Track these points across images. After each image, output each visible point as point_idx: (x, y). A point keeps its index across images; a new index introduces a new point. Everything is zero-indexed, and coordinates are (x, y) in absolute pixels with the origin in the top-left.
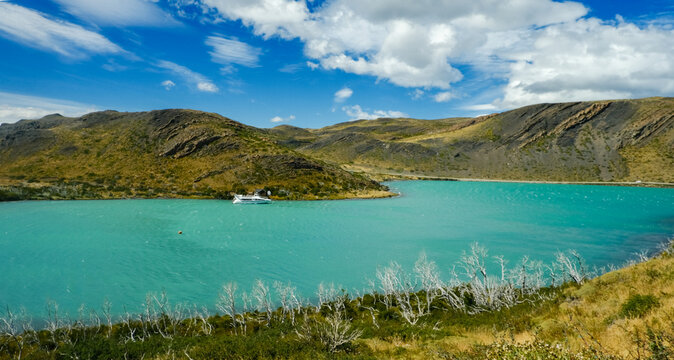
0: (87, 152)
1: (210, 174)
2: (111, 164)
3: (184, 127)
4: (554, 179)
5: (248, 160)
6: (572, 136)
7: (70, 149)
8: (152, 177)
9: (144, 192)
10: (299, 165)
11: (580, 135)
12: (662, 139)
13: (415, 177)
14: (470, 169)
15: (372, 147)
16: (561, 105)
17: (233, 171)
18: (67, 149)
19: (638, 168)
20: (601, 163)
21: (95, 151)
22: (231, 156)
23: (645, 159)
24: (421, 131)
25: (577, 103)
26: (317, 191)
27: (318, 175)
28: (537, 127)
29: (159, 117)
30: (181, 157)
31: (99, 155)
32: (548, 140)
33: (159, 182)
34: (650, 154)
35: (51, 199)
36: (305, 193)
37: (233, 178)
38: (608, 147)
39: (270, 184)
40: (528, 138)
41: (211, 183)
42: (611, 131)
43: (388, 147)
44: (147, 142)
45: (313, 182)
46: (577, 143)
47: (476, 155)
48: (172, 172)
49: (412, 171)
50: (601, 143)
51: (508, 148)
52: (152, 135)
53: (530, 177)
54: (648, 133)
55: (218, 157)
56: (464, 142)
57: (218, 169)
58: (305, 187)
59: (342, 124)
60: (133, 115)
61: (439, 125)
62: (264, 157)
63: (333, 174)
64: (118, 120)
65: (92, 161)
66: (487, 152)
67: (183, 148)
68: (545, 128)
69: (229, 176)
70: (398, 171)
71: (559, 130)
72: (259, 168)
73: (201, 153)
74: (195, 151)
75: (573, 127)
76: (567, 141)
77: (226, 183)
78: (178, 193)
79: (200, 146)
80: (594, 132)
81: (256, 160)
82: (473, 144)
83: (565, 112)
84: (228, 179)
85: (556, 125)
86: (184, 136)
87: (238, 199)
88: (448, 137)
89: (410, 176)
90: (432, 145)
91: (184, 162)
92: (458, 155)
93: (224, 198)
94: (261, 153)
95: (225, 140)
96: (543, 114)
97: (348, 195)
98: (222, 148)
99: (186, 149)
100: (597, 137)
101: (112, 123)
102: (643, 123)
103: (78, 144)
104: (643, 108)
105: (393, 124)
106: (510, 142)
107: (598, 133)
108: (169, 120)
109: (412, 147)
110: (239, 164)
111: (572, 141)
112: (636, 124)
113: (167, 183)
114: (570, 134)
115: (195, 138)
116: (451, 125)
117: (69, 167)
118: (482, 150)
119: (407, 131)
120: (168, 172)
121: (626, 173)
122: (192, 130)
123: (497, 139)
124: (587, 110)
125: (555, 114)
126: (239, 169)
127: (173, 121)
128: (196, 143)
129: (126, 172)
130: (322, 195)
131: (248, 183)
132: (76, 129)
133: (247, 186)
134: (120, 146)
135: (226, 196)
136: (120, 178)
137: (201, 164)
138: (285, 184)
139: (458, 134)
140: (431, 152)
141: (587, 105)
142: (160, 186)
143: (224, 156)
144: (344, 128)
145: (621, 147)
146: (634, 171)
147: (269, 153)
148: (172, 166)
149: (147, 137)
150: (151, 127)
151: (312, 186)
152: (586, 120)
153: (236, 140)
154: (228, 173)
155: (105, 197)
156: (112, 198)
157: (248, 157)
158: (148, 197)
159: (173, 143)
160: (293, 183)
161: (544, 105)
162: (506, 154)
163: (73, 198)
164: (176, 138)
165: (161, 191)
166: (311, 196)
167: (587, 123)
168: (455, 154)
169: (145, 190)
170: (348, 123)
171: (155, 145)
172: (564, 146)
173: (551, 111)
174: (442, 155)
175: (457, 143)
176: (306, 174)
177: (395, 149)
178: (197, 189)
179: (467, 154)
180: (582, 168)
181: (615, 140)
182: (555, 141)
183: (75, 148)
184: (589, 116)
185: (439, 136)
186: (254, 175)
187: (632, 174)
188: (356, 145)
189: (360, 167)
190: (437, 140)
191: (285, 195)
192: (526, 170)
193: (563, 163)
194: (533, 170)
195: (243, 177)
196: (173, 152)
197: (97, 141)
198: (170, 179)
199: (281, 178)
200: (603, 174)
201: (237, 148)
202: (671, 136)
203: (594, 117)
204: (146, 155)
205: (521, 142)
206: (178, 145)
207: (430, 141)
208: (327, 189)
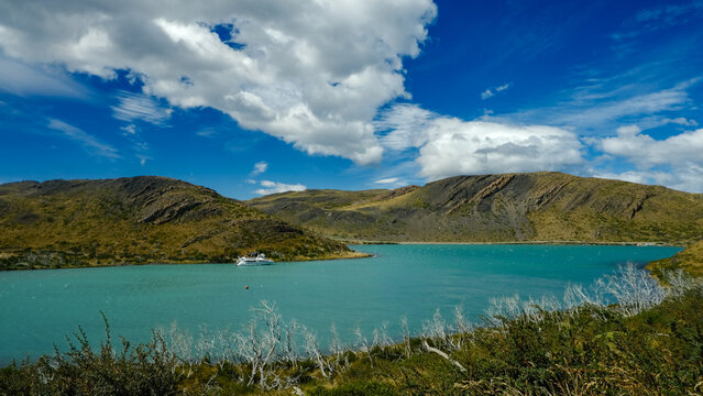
0: (50, 220)
1: (197, 240)
2: (84, 232)
3: (162, 193)
4: (479, 240)
5: (234, 225)
6: (488, 203)
7: (29, 217)
8: (135, 244)
9: (130, 258)
10: (282, 228)
11: (495, 203)
12: (557, 204)
13: (361, 242)
14: (407, 234)
15: (314, 216)
16: (477, 177)
17: (222, 235)
18: (26, 217)
19: (543, 229)
20: (515, 226)
21: (60, 219)
22: (215, 221)
23: (547, 222)
24: (348, 203)
25: (489, 176)
26: (304, 252)
27: (301, 238)
28: (460, 195)
29: (129, 184)
30: (161, 223)
31: (66, 223)
32: (470, 207)
33: (145, 248)
34: (551, 218)
35: (34, 269)
36: (295, 254)
37: (223, 243)
38: (518, 213)
39: (260, 247)
40: (453, 205)
41: (201, 248)
42: (518, 198)
44: (122, 209)
45: (299, 245)
46: (494, 209)
47: (412, 220)
48: (155, 238)
49: (356, 237)
50: (513, 209)
51: (437, 215)
52: (126, 202)
53: (459, 240)
54: (547, 200)
55: (202, 222)
57: (205, 234)
58: (294, 249)
60: (96, 182)
61: (363, 196)
62: (250, 222)
63: (312, 238)
64: (81, 188)
65: (59, 229)
66: (420, 218)
67: (163, 214)
68: (466, 196)
69: (218, 240)
70: (343, 237)
71: (477, 198)
72: (246, 232)
73: (182, 218)
74: (176, 217)
75: (488, 196)
76: (485, 208)
77: (216, 247)
78: (169, 259)
79: (182, 212)
80: (506, 200)
81: (242, 225)
82: (407, 211)
83: (482, 183)
84: (217, 244)
85: (475, 193)
86: (164, 201)
87: (242, 261)
88: (384, 205)
89: (355, 241)
90: (370, 213)
91: (167, 228)
92: (395, 221)
93: (220, 262)
94: (246, 218)
95: (206, 206)
96: (463, 184)
98: (205, 214)
99: (167, 215)
100: (508, 204)
101: (75, 190)
102: (543, 192)
103: (38, 212)
104: (539, 180)
105: (322, 195)
106: (438, 209)
107: (509, 201)
108: (145, 187)
109: (353, 214)
110: (224, 229)
111: (489, 208)
112: (536, 193)
113: (153, 249)
114: (485, 202)
115: (175, 205)
116: (374, 196)
117: (32, 236)
118: (416, 216)
119: (334, 201)
120: (151, 239)
121: (535, 234)
122: (171, 197)
123: (427, 206)
124: (498, 181)
125: (473, 185)
126: (226, 234)
127: (148, 188)
128: (177, 209)
129: (103, 239)
130: (312, 256)
131: (240, 247)
132: (31, 197)
133: (239, 250)
134: (89, 214)
135: (222, 260)
136: (99, 245)
137: (185, 229)
138: (274, 247)
139: (393, 202)
140: (370, 219)
141: (497, 177)
142: (146, 252)
143: (208, 221)
145: (528, 212)
146: (542, 233)
147: (253, 217)
148: (154, 233)
149: (121, 204)
150: (123, 194)
151: (299, 249)
152: (497, 190)
153: (215, 206)
154: (216, 238)
155: (93, 264)
156: (100, 265)
157: (234, 221)
158: (138, 263)
159: (153, 210)
160: (282, 245)
161: (462, 177)
162: (436, 220)
163: (58, 267)
164: (154, 205)
165: (150, 257)
166: (301, 257)
167: (499, 193)
168: (392, 220)
169: (133, 256)
171: (130, 212)
172: (483, 212)
173: (470, 182)
174: (380, 222)
175: (392, 211)
176: (290, 237)
177: (337, 216)
178: (187, 254)
179: (403, 220)
180: (500, 230)
181: (522, 207)
182: (475, 207)
183: (36, 217)
184: (500, 186)
185: (374, 204)
186: (243, 239)
187: (540, 235)
188: (300, 214)
189: (328, 234)
190: (374, 208)
191: (278, 257)
192: (455, 233)
193: (485, 226)
194: (460, 233)
195: (232, 241)
196: (152, 219)
197: (61, 209)
198: (155, 245)
199: (269, 242)
200: (518, 235)
201: (220, 213)
202: (564, 203)
203: (503, 187)
204: (122, 221)
205: (448, 209)
206: (158, 212)
207: (368, 209)
208: (313, 251)
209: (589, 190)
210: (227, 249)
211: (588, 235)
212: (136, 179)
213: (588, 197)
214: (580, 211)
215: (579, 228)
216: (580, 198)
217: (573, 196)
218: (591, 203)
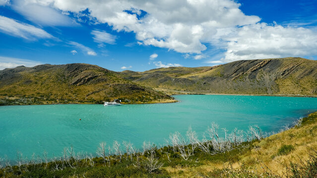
0: (36, 83)
1: (93, 93)
2: (48, 89)
3: (82, 71)
4: (248, 93)
6: (255, 74)
7: (28, 82)
8: (67, 94)
9: (63, 101)
10: (134, 88)
11: (258, 74)
12: (293, 75)
13: (186, 93)
14: (210, 89)
15: (166, 80)
16: (250, 61)
17: (104, 91)
18: (27, 82)
19: (284, 88)
20: (268, 86)
21: (40, 82)
22: (103, 84)
23: (286, 84)
24: (188, 73)
25: (257, 60)
26: (142, 99)
27: (143, 93)
28: (240, 70)
29: (70, 67)
30: (80, 85)
31: (42, 84)
32: (245, 76)
33: (70, 96)
34: (288, 82)
35: (19, 105)
36: (137, 101)
37: (104, 94)
38: (270, 79)
39: (121, 97)
40: (236, 75)
41: (94, 97)
42: (271, 72)
43: (174, 80)
44: (64, 78)
45: (140, 96)
46: (257, 77)
47: (213, 83)
48: (76, 92)
49: (185, 91)
50: (267, 77)
51: (227, 80)
52: (66, 75)
53: (237, 93)
54: (287, 73)
55: (98, 85)
56: (208, 77)
57: (97, 90)
58: (137, 98)
59: (153, 69)
60: (58, 66)
61: (196, 70)
62: (118, 85)
63: (149, 92)
64: (51, 68)
65: (39, 87)
66: (218, 82)
68: (243, 71)
69: (102, 94)
70: (178, 91)
71: (249, 72)
72: (115, 90)
73: (89, 83)
74: (86, 82)
75: (255, 70)
76: (252, 77)
77: (101, 97)
78: (79, 102)
79: (89, 80)
80: (264, 73)
81: (114, 86)
82: (212, 78)
83: (251, 64)
84: (101, 95)
85: (248, 69)
86: (81, 75)
87: (106, 104)
88: (200, 75)
89: (184, 93)
90: (193, 79)
91: (82, 87)
92: (205, 83)
93: (100, 104)
94: (116, 83)
95: (100, 77)
96: (242, 65)
97: (156, 101)
98: (99, 81)
99: (82, 81)
100: (265, 75)
101: (48, 70)
102: (285, 69)
103: (32, 79)
104: (285, 62)
105: (176, 70)
106: (228, 77)
107: (266, 73)
108: (75, 68)
109: (185, 80)
110: (106, 88)
111: (255, 77)
112: (282, 69)
113: (74, 97)
114: (253, 74)
116: (202, 70)
117: (28, 90)
118: (216, 81)
119: (182, 73)
120: (74, 92)
121: (279, 91)
122: (85, 73)
123: (222, 76)
124: (261, 63)
125: (247, 65)
126: (106, 90)
127: (76, 69)
128: (87, 78)
129: (54, 92)
130: (144, 102)
131: (111, 96)
132: (32, 73)
133: (110, 98)
134: (51, 80)
135: (100, 102)
136: (52, 95)
137: (89, 88)
138: (128, 97)
139: (205, 74)
140: (193, 82)
141: (261, 61)
142: (70, 98)
143: (100, 84)
144: (154, 71)
145: (276, 79)
146: (282, 90)
147: (120, 83)
148: (76, 89)
149: (64, 76)
150: (66, 71)
151: (140, 98)
152: (260, 68)
153: (105, 77)
154: (101, 92)
155: (44, 103)
156: (48, 104)
157: (111, 85)
158: (65, 103)
159: (76, 79)
160: (131, 96)
161: (242, 61)
162: (226, 83)
163: (30, 104)
164: (78, 76)
165: (71, 101)
166: (139, 102)
167: (261, 69)
170: (156, 69)
171: (68, 79)
172: (252, 79)
173: (245, 63)
174: (198, 83)
175: (204, 78)
176: (137, 92)
177: (177, 81)
178: (87, 99)
179: (209, 83)
180: (259, 89)
181: (273, 76)
182: (247, 77)
183: (31, 81)
184: (262, 66)
185: (196, 75)
186: (113, 93)
187: (281, 91)
188: (160, 79)
189: (161, 89)
190: (195, 77)
191: (128, 102)
192: (235, 90)
193: (251, 86)
194: (238, 90)
195: (108, 94)
196: (76, 83)
197: (41, 78)
198: (75, 95)
199: (126, 94)
200: (268, 91)
201: (106, 81)
202: (297, 74)
203: (264, 66)
204: (64, 84)
205: (233, 77)
206: (79, 80)
207: (193, 77)
208: (147, 99)
209: (312, 68)
210: (105, 98)
211: (309, 92)
212: (72, 64)
213: (312, 71)
214: (306, 79)
215: (304, 88)
216: (307, 72)
217: (303, 71)
218: (313, 75)
